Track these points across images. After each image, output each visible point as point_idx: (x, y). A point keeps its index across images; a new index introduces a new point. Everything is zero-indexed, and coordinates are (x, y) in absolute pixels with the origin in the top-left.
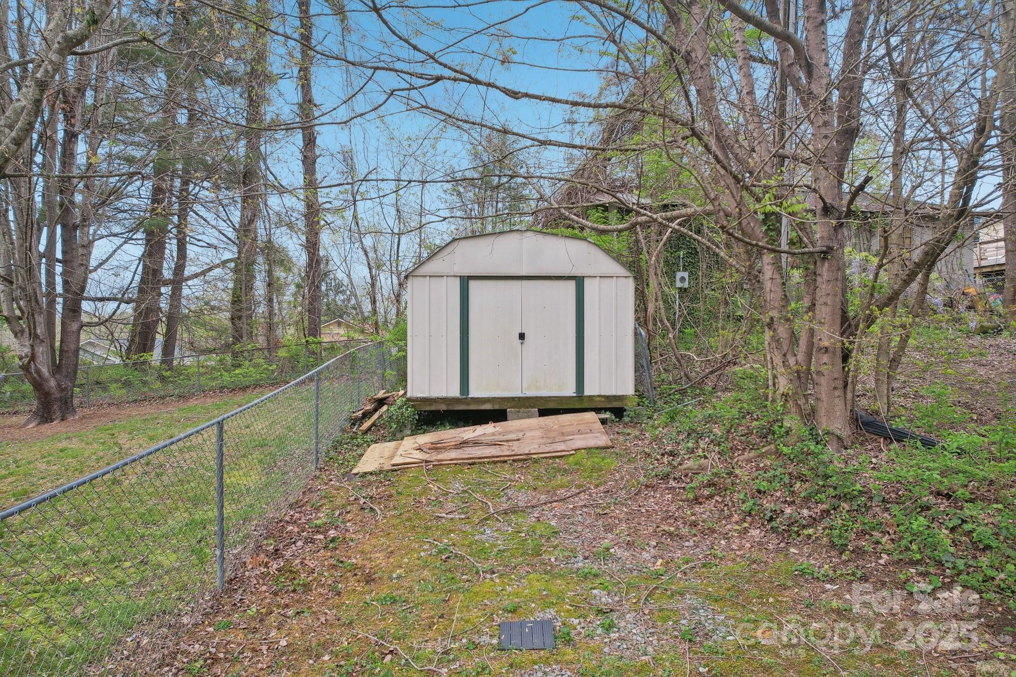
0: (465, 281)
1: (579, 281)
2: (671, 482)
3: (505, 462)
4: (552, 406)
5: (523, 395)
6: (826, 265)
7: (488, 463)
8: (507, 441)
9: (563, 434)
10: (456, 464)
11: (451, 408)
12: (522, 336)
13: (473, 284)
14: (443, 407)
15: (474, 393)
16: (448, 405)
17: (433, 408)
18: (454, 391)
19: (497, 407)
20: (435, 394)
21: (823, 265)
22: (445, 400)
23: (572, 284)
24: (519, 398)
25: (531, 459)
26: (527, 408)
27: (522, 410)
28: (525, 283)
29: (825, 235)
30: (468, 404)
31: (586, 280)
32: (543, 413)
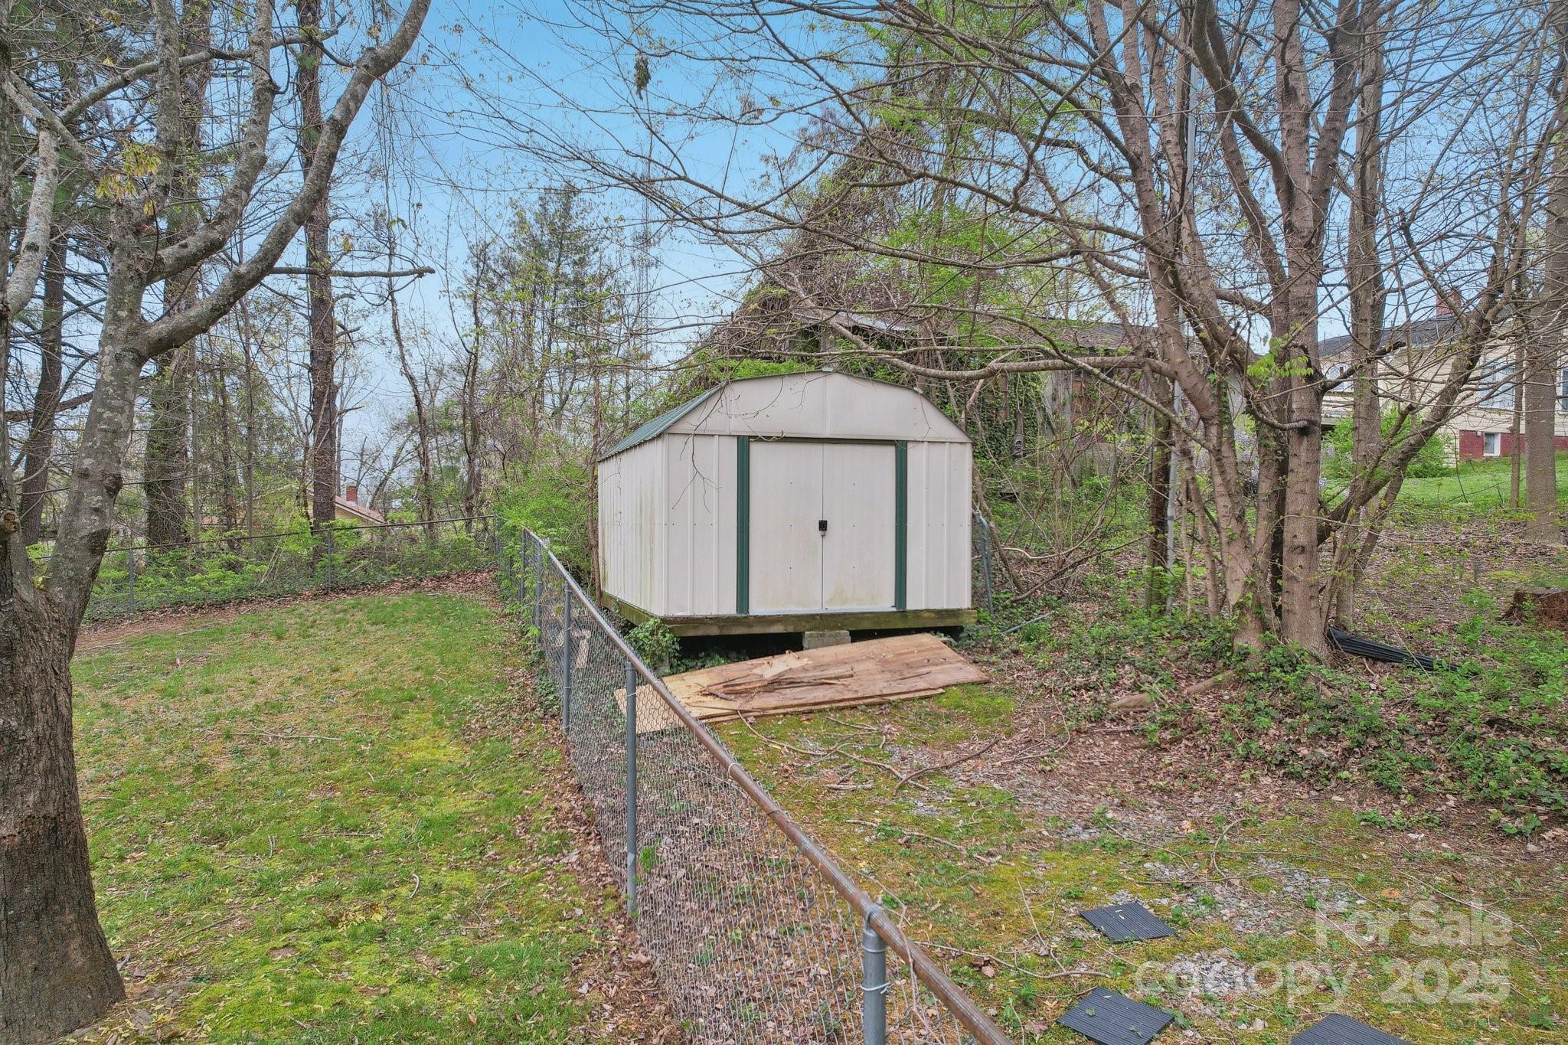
0: (744, 443)
1: (901, 448)
2: (1108, 725)
3: (854, 707)
4: (866, 625)
5: (823, 611)
6: (1305, 443)
7: (831, 709)
8: (837, 678)
9: (909, 666)
10: (785, 714)
11: (726, 632)
12: (823, 526)
13: (756, 449)
14: (714, 631)
15: (756, 609)
16: (721, 628)
17: (700, 632)
18: (729, 608)
19: (791, 629)
20: (701, 611)
21: (1301, 443)
22: (717, 620)
23: (890, 452)
24: (821, 615)
25: (889, 702)
26: (832, 629)
27: (827, 633)
28: (828, 448)
29: (1306, 405)
30: (750, 626)
31: (910, 445)
32: (858, 636)
